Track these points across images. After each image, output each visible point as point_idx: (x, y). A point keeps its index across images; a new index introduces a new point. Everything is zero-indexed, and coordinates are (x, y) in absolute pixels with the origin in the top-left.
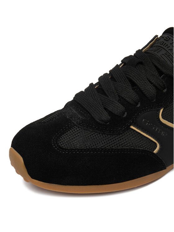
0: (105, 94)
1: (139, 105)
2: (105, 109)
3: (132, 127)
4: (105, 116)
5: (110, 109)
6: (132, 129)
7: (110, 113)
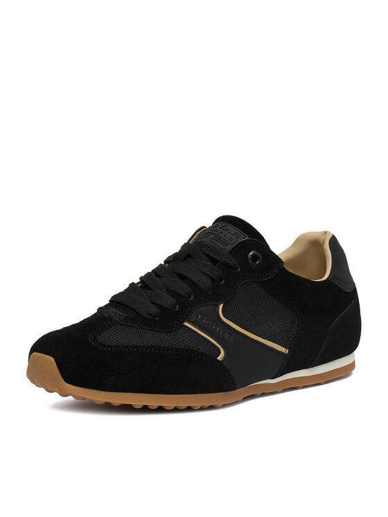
0: (151, 289)
1: (192, 298)
2: (152, 303)
3: (186, 324)
4: (154, 310)
5: (159, 302)
6: (187, 327)
7: (159, 306)
